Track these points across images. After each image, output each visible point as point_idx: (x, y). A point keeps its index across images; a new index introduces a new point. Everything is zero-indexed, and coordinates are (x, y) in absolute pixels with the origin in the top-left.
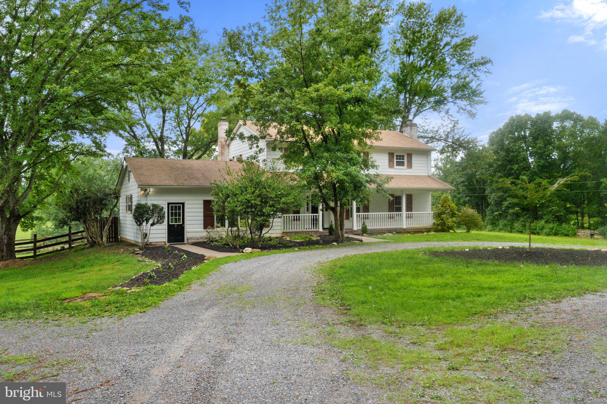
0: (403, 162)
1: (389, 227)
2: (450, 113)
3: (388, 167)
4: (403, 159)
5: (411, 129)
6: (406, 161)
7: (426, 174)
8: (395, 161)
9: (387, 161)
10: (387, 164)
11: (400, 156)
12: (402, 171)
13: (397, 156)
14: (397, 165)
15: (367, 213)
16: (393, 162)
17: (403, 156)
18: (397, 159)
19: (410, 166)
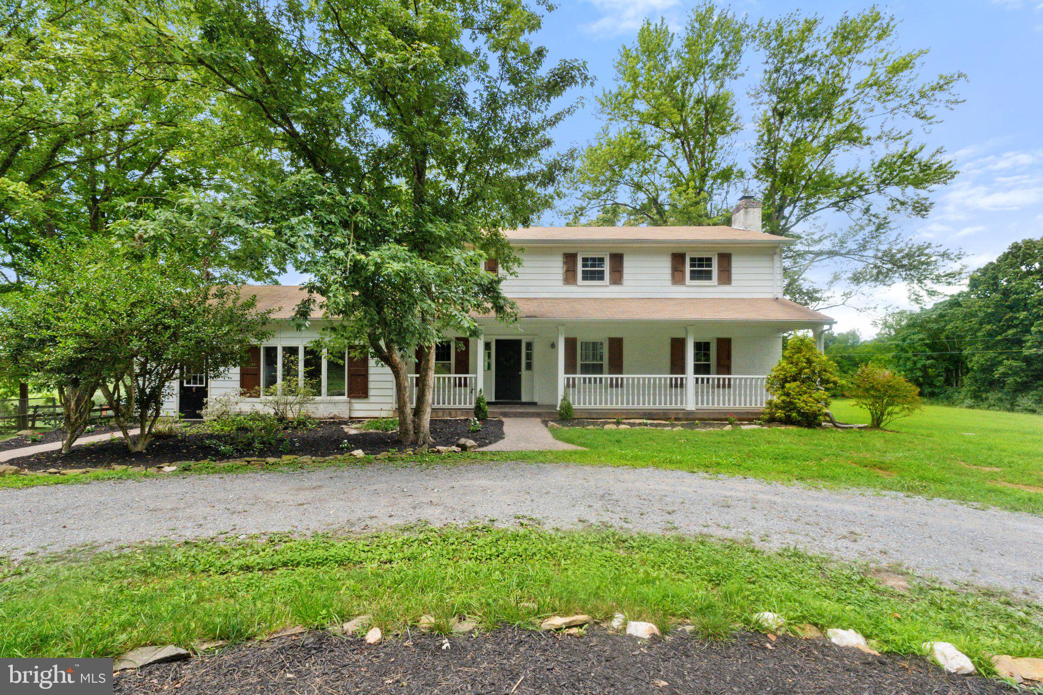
0: (710, 272)
1: (649, 406)
2: (872, 211)
3: (669, 283)
4: (710, 266)
5: (746, 213)
6: (715, 269)
7: (771, 296)
8: (688, 269)
9: (668, 271)
10: (669, 277)
11: (701, 260)
12: (707, 289)
13: (692, 260)
14: (692, 278)
15: (619, 376)
16: (683, 272)
17: (709, 260)
18: (692, 266)
19: (726, 277)
